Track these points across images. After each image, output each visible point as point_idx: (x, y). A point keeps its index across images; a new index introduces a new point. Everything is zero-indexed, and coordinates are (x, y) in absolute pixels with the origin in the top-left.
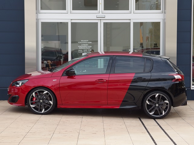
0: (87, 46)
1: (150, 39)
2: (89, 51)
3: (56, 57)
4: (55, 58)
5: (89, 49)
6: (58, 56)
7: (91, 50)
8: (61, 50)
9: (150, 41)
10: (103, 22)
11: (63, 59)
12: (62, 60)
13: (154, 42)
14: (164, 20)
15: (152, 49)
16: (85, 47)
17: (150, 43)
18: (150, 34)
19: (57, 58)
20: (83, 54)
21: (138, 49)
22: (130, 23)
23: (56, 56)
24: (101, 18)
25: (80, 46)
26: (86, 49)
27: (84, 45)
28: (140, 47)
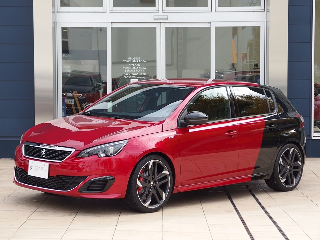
0: (139, 67)
1: (249, 58)
2: (141, 76)
3: (93, 88)
4: (90, 88)
5: (143, 73)
6: (96, 85)
7: (145, 74)
8: (100, 75)
9: (249, 60)
10: (164, 26)
11: (102, 90)
12: (101, 92)
13: (255, 62)
14: (267, 23)
15: (252, 72)
16: (136, 70)
17: (249, 63)
18: (249, 48)
19: (94, 90)
20: (132, 81)
21: (226, 73)
22: (210, 28)
23: (92, 86)
24: (160, 21)
25: (127, 68)
26: (138, 72)
27: (134, 65)
28: (230, 70)
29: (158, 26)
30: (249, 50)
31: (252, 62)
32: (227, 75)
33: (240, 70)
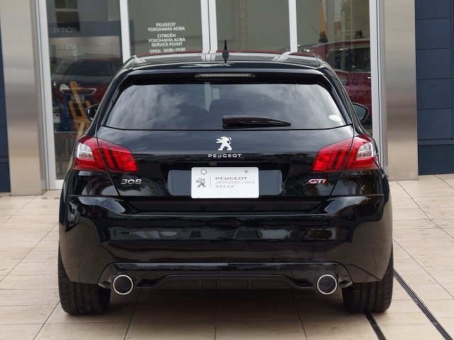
0: (173, 39)
5: (180, 47)
7: (183, 49)
15: (350, 43)
16: (168, 42)
25: (155, 40)
26: (172, 47)
27: (166, 35)
33: (331, 41)
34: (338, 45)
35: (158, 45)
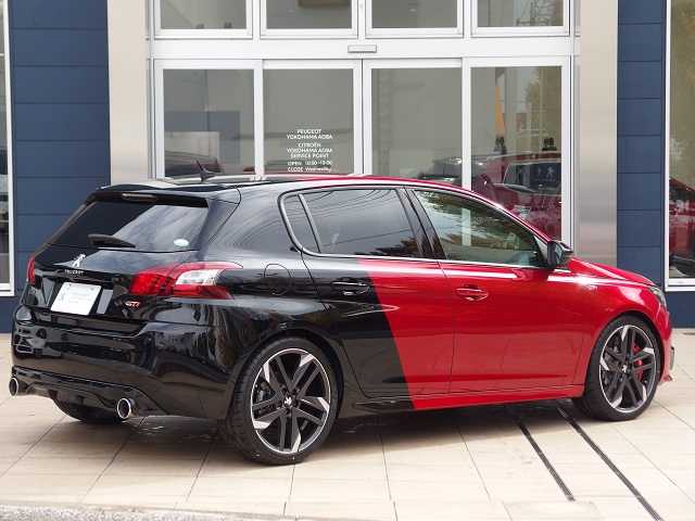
0: (318, 149)
1: (529, 122)
5: (325, 159)
9: (529, 129)
10: (370, 66)
13: (543, 132)
14: (574, 59)
15: (537, 156)
16: (312, 153)
17: (529, 136)
18: (530, 103)
21: (488, 158)
22: (458, 71)
24: (362, 56)
25: (295, 150)
26: (315, 159)
27: (309, 145)
28: (495, 150)
29: (355, 66)
30: (530, 107)
31: (537, 132)
32: (490, 161)
33: (512, 152)
34: (521, 157)
35: (299, 156)
